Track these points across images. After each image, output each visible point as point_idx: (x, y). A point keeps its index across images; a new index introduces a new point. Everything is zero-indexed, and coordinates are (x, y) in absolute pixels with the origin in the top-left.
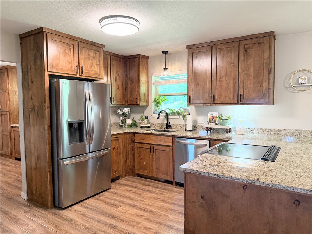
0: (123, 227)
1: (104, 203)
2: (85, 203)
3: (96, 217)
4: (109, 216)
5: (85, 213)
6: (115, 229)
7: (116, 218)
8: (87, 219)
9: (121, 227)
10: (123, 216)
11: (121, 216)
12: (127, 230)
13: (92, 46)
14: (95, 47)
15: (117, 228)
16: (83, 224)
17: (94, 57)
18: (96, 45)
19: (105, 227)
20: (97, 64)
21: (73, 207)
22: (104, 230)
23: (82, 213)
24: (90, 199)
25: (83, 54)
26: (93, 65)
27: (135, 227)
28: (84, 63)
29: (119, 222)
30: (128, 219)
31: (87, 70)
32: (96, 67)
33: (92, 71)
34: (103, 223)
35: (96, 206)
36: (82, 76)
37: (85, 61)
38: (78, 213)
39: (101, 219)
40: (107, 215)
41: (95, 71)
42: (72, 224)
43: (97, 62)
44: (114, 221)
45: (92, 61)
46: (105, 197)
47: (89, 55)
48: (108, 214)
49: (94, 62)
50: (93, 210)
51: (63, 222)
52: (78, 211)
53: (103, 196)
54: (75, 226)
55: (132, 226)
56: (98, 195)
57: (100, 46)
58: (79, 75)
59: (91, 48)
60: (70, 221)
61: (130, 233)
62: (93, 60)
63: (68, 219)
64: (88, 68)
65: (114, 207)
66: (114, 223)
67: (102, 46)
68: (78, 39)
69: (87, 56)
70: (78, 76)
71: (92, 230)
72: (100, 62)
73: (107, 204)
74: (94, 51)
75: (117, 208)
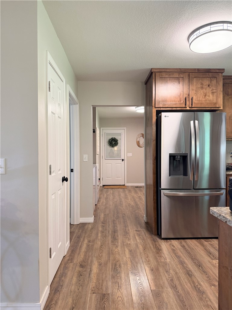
0: (199, 280)
1: (203, 249)
2: (185, 242)
3: (183, 257)
4: (195, 263)
5: (176, 250)
6: (189, 277)
7: (202, 268)
8: (174, 255)
9: (197, 278)
10: (211, 270)
11: (210, 269)
12: (200, 285)
13: (206, 73)
14: (210, 74)
15: (193, 277)
16: (165, 257)
17: (209, 86)
18: (211, 71)
19: (182, 270)
20: (213, 93)
21: (172, 241)
22: (178, 272)
23: (174, 248)
24: (194, 240)
25: (195, 84)
26: (208, 94)
27: (213, 287)
28: (195, 93)
29: (201, 273)
30: (213, 274)
31: (199, 101)
32: (211, 95)
33: (206, 100)
34: (183, 266)
35: (193, 248)
36: (192, 107)
37: (196, 91)
38: (171, 247)
39: (186, 261)
40: (195, 261)
41: (210, 100)
42: (158, 253)
43: (213, 90)
44: (196, 269)
45: (206, 90)
46: (210, 244)
47: (202, 84)
48: (197, 260)
49: (209, 91)
50: (186, 250)
51: (153, 248)
52: (173, 246)
53: (209, 242)
54: (158, 256)
55: (210, 284)
56: (206, 240)
57: (218, 71)
58: (190, 107)
59: (204, 76)
60: (159, 250)
61: (201, 289)
62: (208, 88)
63: (158, 248)
64: (200, 98)
65: (210, 257)
66: (193, 271)
67: (222, 71)
68: (189, 70)
69: (199, 86)
70: (188, 108)
71: (167, 266)
72: (217, 90)
73: (205, 251)
74: (210, 78)
75: (212, 259)
